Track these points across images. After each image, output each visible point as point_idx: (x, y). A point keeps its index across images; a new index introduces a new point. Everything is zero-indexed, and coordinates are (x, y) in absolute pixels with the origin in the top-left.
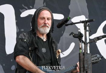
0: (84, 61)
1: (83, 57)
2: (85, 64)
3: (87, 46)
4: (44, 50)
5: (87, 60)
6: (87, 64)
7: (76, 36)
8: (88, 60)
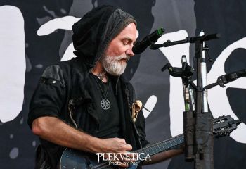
0: (194, 130)
1: (193, 121)
2: (197, 137)
3: (203, 96)
4: (105, 104)
5: (201, 129)
6: (202, 138)
7: (177, 72)
8: (204, 129)
